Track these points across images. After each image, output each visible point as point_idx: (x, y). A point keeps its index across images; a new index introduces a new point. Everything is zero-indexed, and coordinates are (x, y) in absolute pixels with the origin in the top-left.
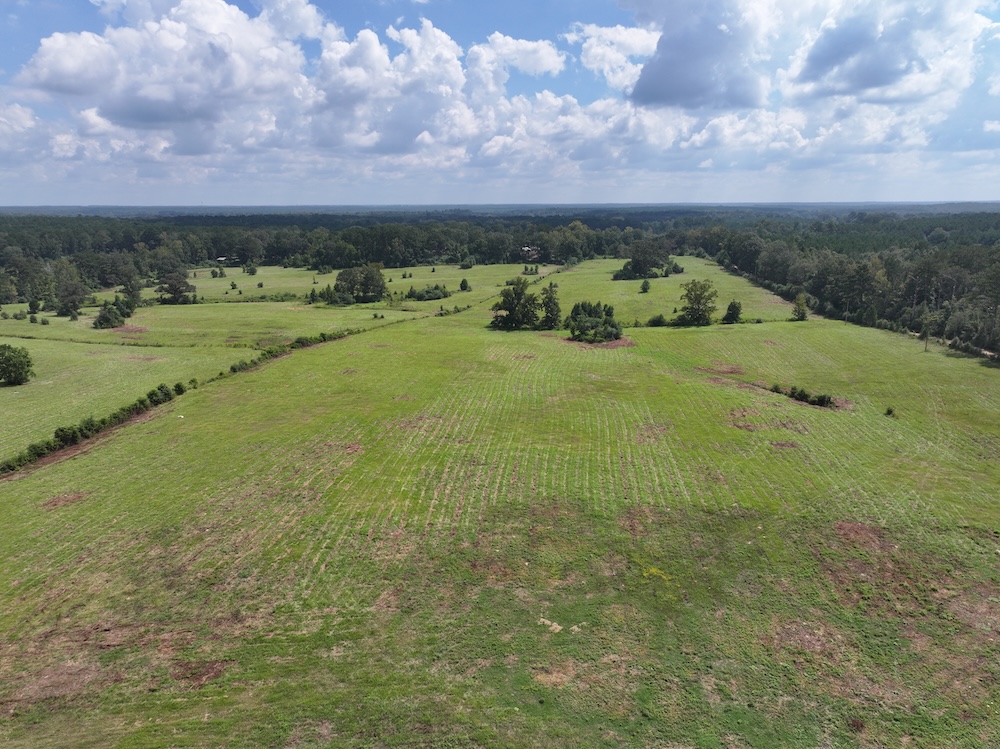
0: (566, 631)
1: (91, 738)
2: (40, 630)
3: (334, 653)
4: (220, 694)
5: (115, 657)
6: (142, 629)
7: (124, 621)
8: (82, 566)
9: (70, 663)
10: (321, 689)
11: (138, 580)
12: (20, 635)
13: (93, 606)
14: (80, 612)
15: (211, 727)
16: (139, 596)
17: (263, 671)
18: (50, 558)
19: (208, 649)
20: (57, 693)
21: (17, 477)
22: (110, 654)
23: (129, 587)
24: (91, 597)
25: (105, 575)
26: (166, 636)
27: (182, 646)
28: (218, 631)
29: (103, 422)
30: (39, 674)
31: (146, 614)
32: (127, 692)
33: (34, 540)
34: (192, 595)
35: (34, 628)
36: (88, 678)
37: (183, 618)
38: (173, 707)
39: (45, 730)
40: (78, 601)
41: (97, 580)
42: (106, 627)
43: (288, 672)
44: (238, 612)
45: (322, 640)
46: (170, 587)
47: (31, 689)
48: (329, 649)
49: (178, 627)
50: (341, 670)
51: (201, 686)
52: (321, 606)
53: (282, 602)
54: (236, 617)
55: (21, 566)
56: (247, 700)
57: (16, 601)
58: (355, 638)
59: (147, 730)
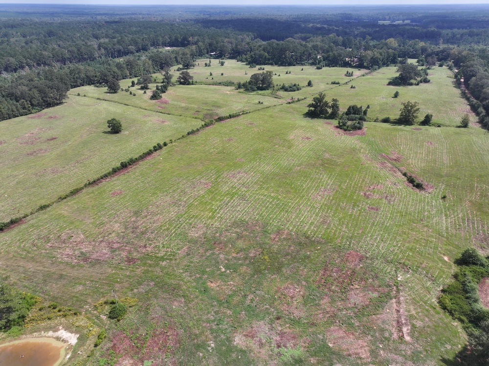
0: (225, 272)
1: (103, 272)
2: (100, 239)
3: (163, 263)
4: (133, 268)
5: (114, 252)
6: (122, 245)
7: (119, 241)
8: (114, 220)
9: (104, 251)
10: (156, 273)
11: (126, 228)
12: (96, 240)
13: (113, 235)
14: (110, 236)
15: (128, 276)
16: (124, 234)
17: (145, 264)
18: (108, 215)
19: (135, 254)
20: (99, 259)
21: (108, 180)
22: (113, 250)
23: (123, 230)
24: (114, 231)
25: (119, 225)
26: (127, 248)
27: (130, 252)
28: (139, 250)
29: (136, 159)
30: (97, 252)
31: (125, 240)
32: (114, 262)
33: (105, 208)
34: (137, 237)
35: (99, 238)
36: (107, 256)
37: (133, 244)
38: (122, 269)
39: (95, 268)
40: (110, 232)
41: (117, 225)
42: (115, 242)
43: (150, 266)
44: (146, 245)
45: (162, 259)
46: (133, 233)
47: (94, 256)
48: (163, 262)
49: (130, 246)
50: (163, 268)
51: (130, 265)
52: (168, 247)
53: (158, 244)
54: (145, 246)
55: (100, 217)
56: (139, 271)
57: (97, 229)
58: (171, 260)
59: (115, 273)
